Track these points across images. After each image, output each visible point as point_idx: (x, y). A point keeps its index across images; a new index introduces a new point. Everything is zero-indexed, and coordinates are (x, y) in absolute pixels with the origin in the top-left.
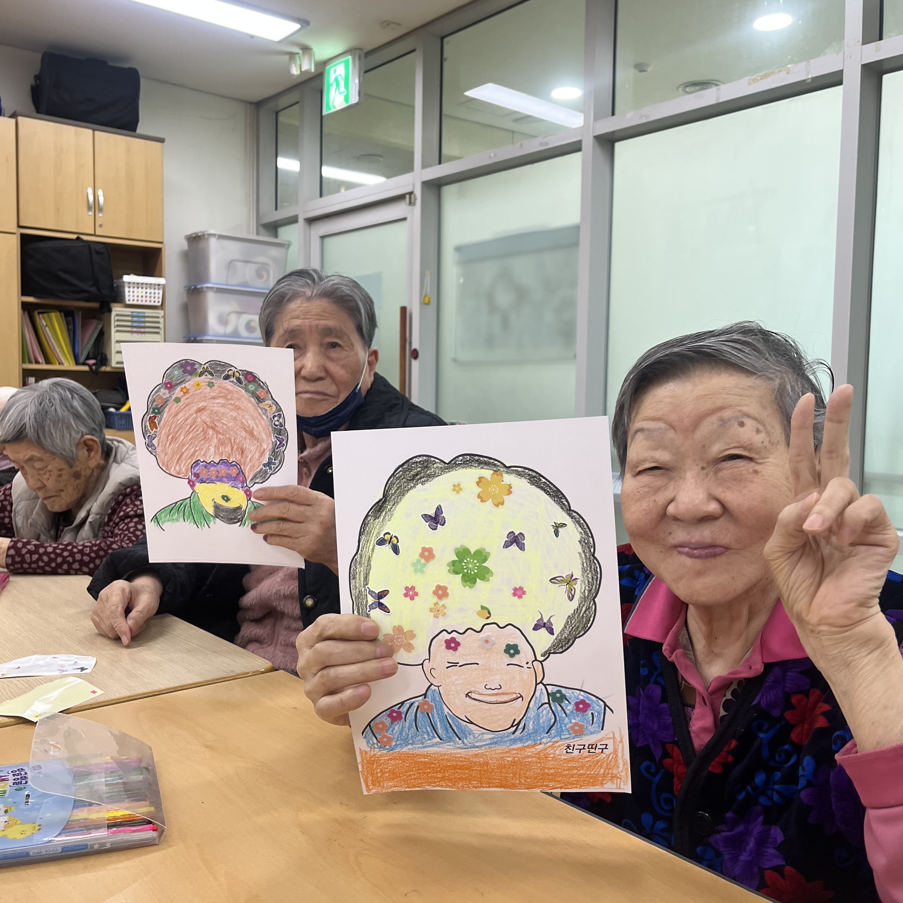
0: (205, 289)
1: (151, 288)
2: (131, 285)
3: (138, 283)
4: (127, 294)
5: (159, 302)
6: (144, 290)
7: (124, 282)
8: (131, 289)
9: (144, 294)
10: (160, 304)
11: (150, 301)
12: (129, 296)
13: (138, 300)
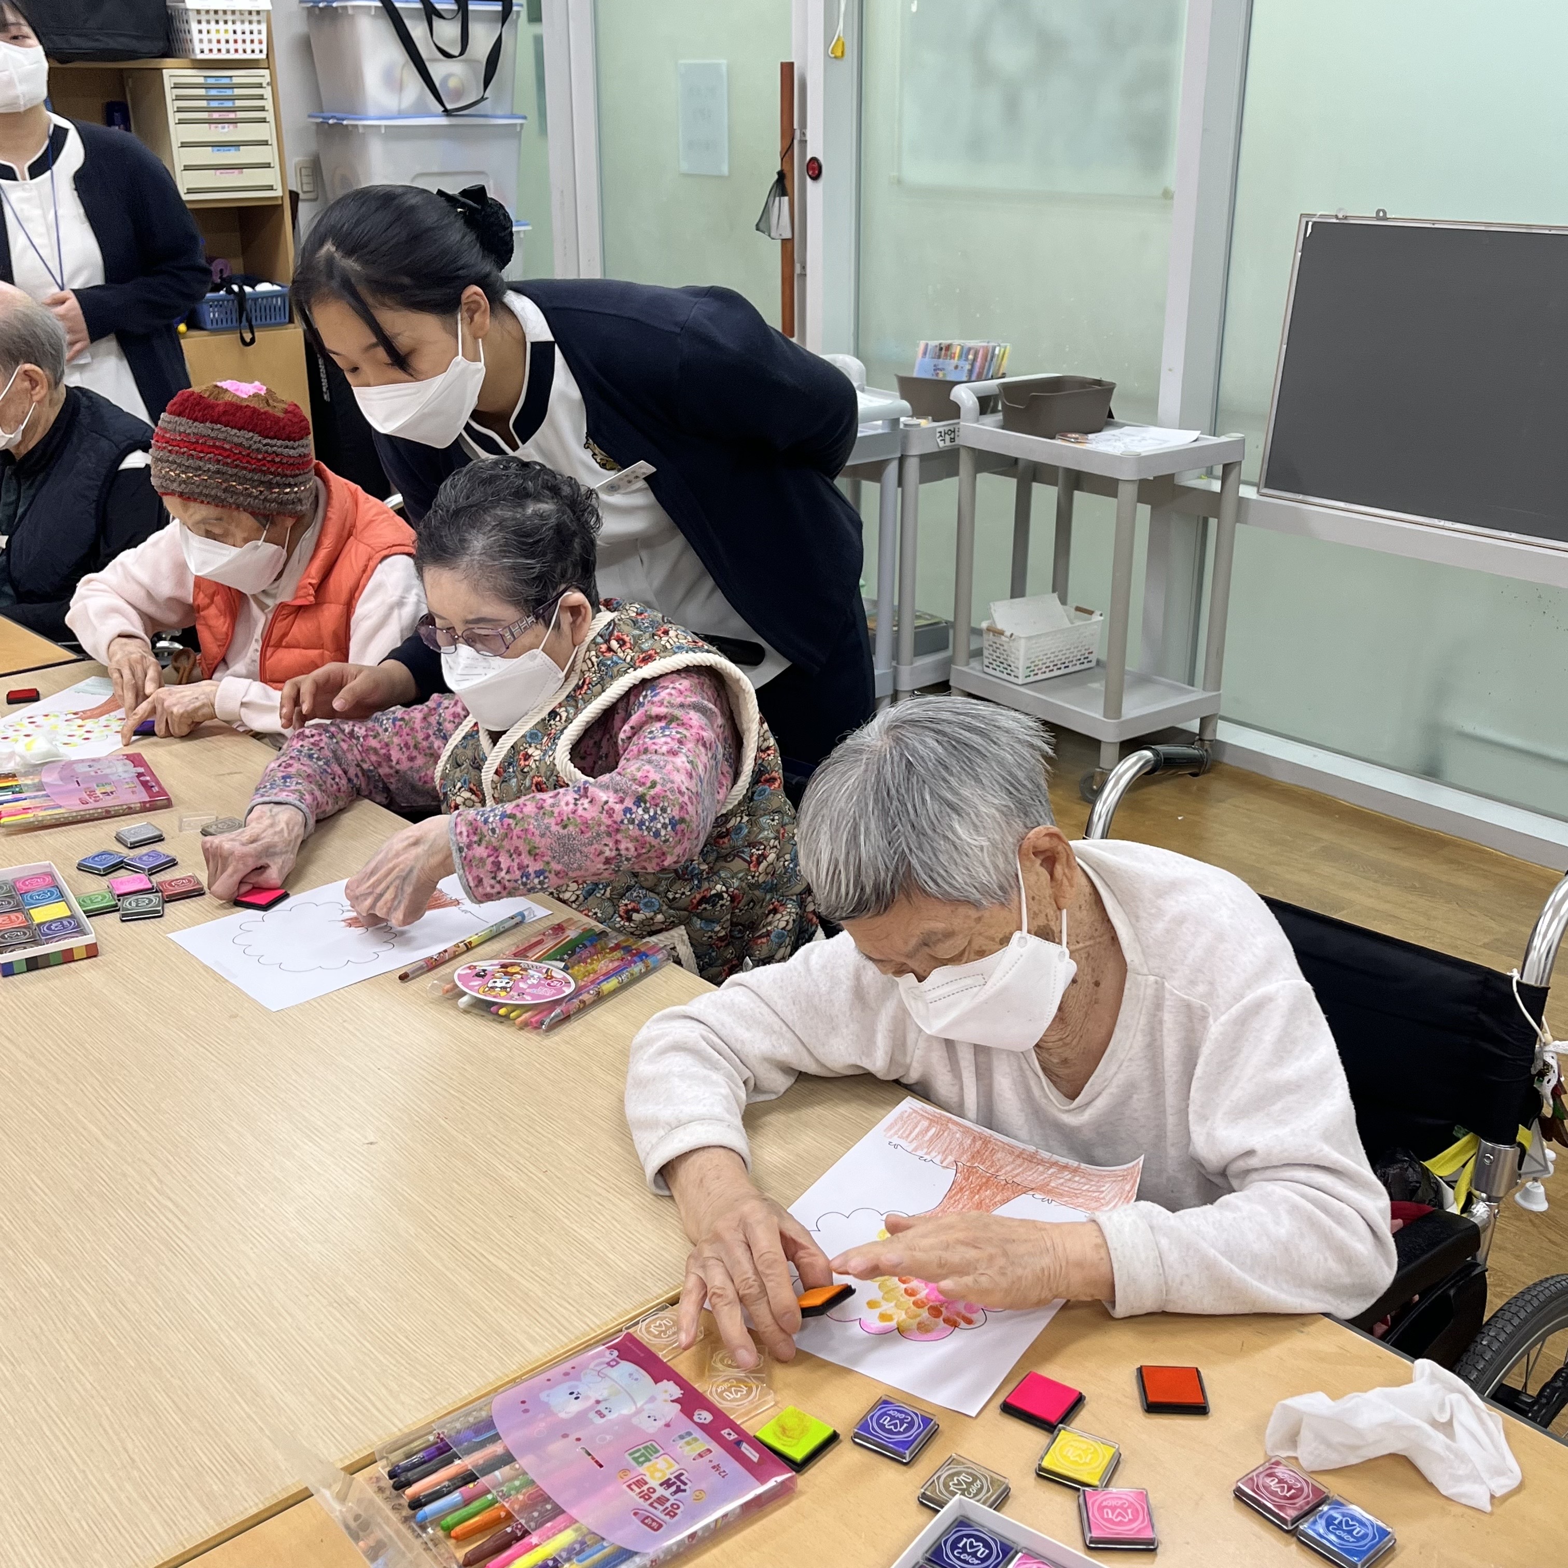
0: (350, 12)
1: (243, 22)
2: (204, 17)
3: (216, 12)
4: (196, 36)
5: (261, 51)
6: (230, 26)
7: (187, 10)
8: (204, 26)
9: (231, 37)
10: (263, 56)
11: (245, 51)
12: (201, 41)
13: (219, 50)
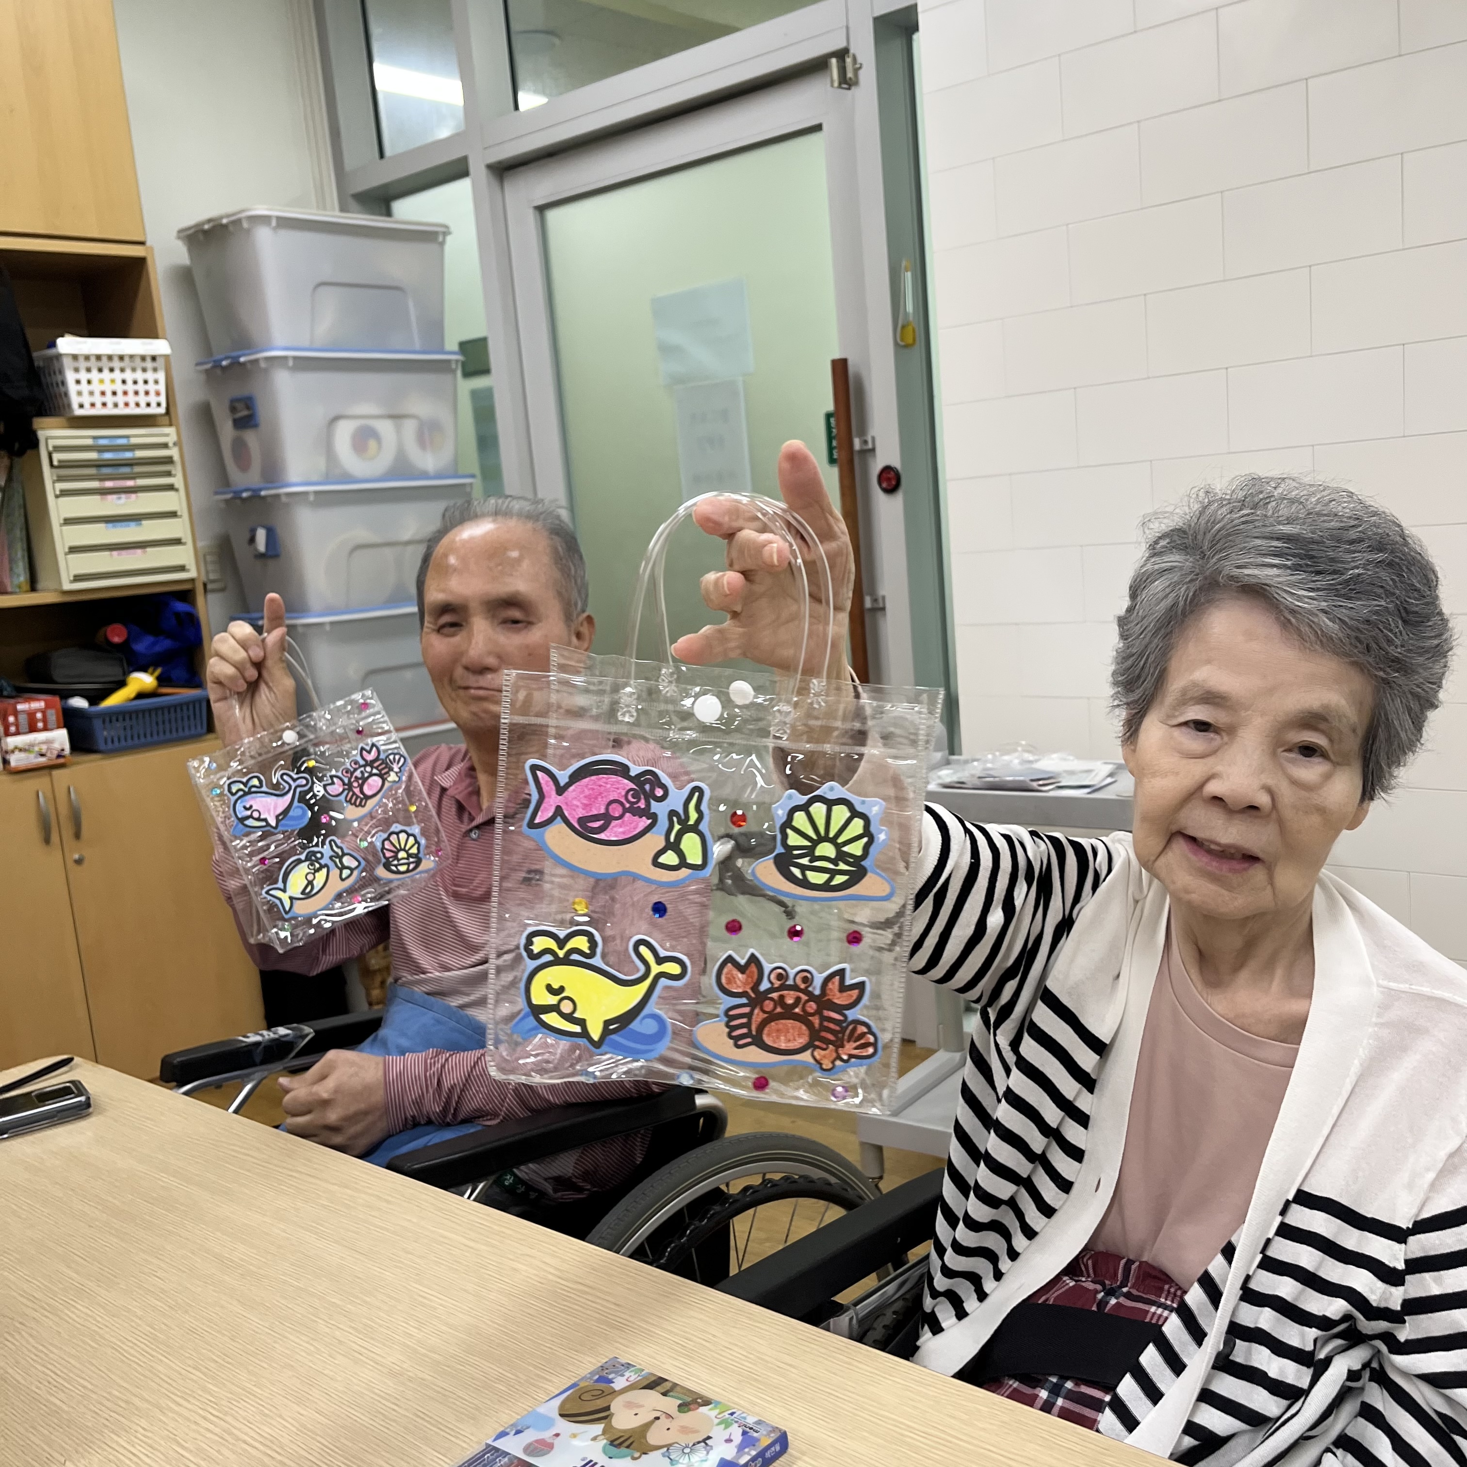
0: (263, 365)
1: (134, 370)
2: (82, 364)
3: (99, 357)
4: (72, 388)
5: (159, 405)
7: (59, 356)
9: (119, 388)
10: (162, 410)
11: (137, 405)
12: (80, 393)
13: (104, 404)
